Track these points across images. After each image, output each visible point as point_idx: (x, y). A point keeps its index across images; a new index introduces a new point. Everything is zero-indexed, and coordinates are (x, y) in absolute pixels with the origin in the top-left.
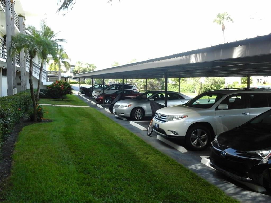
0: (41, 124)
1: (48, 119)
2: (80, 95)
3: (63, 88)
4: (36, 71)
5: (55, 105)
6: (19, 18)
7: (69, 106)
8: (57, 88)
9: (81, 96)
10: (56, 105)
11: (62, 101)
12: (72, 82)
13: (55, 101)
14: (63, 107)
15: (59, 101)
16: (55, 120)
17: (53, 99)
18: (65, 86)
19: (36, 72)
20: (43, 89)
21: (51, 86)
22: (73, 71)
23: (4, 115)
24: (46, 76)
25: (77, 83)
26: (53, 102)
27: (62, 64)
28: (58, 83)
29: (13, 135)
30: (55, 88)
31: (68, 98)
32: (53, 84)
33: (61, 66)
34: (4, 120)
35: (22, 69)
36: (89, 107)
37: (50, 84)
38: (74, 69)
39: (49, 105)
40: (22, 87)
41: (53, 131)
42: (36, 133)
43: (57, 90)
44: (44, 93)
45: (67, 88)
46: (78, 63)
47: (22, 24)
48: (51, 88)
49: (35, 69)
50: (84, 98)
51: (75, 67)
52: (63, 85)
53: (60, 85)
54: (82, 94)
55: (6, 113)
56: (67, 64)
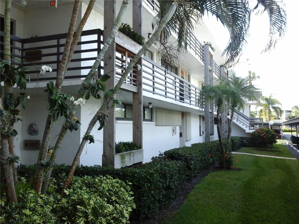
0: (228, 172)
1: (238, 168)
2: (290, 146)
3: (265, 136)
4: (238, 118)
5: (254, 155)
6: (220, 69)
7: (269, 156)
8: (259, 136)
9: (292, 146)
10: (256, 155)
11: (266, 150)
12: (287, 130)
13: (256, 151)
14: (262, 157)
15: (262, 150)
16: (244, 170)
17: (255, 148)
18: (268, 134)
19: (238, 120)
20: (246, 137)
21: (253, 134)
22: (289, 117)
23: (187, 158)
24: (249, 124)
25: (295, 131)
26: (255, 151)
27: (272, 110)
28: (260, 131)
29: (198, 178)
30: (256, 136)
31: (274, 148)
32: (254, 132)
33: (271, 112)
34: (184, 162)
35: (223, 117)
36: (296, 159)
37: (251, 132)
38: (291, 115)
39: (247, 154)
40: (223, 134)
41: (236, 179)
42: (218, 179)
43: (259, 138)
44: (247, 141)
45: (271, 136)
46: (295, 108)
47: (224, 73)
48: (253, 136)
49: (238, 116)
50: (295, 148)
51: (292, 113)
52: (265, 133)
53: (262, 133)
54: (293, 144)
55: (190, 156)
56: (278, 110)
